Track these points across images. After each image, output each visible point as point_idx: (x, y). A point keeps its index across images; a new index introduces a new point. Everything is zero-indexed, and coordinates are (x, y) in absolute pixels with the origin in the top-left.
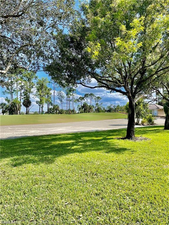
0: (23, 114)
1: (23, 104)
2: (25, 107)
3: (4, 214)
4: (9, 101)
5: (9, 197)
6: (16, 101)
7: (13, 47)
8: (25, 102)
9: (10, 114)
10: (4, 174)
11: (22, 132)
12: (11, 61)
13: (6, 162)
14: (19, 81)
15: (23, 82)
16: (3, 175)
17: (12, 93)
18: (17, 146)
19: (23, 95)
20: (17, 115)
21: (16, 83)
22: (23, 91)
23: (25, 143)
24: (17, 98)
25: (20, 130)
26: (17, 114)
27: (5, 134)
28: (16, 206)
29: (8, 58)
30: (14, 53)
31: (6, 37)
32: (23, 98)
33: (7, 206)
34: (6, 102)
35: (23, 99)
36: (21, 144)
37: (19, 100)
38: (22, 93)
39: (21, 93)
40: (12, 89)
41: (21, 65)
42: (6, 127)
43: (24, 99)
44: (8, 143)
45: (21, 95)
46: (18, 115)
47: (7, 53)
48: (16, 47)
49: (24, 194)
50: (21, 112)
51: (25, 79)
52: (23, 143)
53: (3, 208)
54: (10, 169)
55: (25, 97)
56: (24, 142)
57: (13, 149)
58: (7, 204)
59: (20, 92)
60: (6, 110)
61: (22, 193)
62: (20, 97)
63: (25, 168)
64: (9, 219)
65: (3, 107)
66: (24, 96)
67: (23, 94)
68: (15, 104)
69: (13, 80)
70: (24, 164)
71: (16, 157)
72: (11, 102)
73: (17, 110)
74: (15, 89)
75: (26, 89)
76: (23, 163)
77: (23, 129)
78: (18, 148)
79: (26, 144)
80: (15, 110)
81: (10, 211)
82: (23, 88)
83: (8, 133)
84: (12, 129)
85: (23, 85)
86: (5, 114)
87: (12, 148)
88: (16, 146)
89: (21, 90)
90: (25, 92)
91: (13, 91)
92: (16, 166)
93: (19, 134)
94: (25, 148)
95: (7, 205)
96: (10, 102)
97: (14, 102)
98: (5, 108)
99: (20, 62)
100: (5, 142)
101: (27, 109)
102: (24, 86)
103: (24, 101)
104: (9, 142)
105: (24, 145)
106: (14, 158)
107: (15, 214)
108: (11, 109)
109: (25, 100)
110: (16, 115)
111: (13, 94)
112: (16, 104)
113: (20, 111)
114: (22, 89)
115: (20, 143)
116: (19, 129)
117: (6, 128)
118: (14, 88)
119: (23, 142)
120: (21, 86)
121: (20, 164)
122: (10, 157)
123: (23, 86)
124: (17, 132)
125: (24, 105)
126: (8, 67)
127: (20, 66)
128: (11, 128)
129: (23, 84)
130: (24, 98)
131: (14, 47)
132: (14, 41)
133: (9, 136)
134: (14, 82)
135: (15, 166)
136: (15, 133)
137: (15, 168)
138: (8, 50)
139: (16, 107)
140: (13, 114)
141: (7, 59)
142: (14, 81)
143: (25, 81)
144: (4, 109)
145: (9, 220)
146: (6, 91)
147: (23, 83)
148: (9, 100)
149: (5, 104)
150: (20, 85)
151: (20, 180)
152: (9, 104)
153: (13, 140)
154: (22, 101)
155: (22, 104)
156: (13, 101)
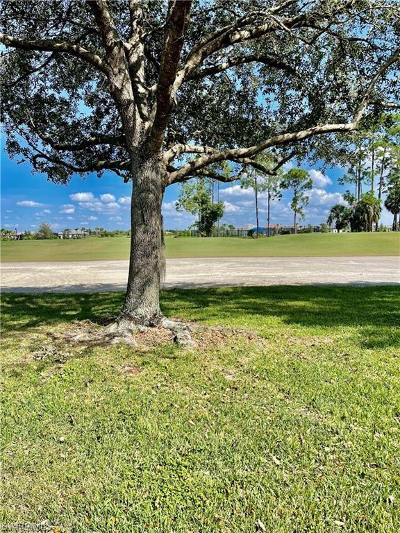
0: (385, 231)
1: (386, 205)
2: (390, 213)
3: (350, 443)
4: (351, 200)
5: (359, 409)
6: (369, 199)
7: (372, 61)
8: (392, 199)
9: (352, 231)
10: (346, 359)
11: (382, 272)
12: (367, 97)
13: (349, 335)
14: (380, 148)
15: (390, 149)
16: (344, 362)
17: (360, 179)
18: (372, 303)
19: (387, 183)
20: (370, 233)
21: (371, 153)
22: (386, 172)
23: (390, 300)
24: (372, 191)
25: (378, 267)
26: (369, 230)
27: (341, 274)
28: (377, 434)
29: (359, 92)
30: (375, 76)
31: (357, 39)
32: (386, 189)
33: (356, 428)
34: (346, 203)
35: (385, 192)
36: (380, 299)
37: (376, 195)
38: (385, 178)
39: (382, 178)
40: (359, 171)
41: (391, 100)
42: (344, 258)
43: (388, 193)
44: (351, 295)
45: (382, 184)
46: (373, 233)
47: (359, 78)
48: (380, 59)
49: (396, 414)
50: (379, 225)
51: (395, 142)
52: (387, 299)
53: (349, 431)
54: (358, 350)
55: (392, 186)
56: (389, 297)
57: (364, 309)
58: (356, 424)
59: (379, 176)
60: (346, 221)
61: (390, 411)
62: (379, 189)
63: (394, 356)
64: (361, 458)
65: (338, 215)
66: (390, 186)
67: (386, 181)
68: (365, 206)
69: (363, 149)
70: (392, 348)
71: (369, 327)
72: (357, 201)
73: (369, 222)
74: (368, 170)
75: (395, 166)
76: (390, 345)
77: (384, 267)
78: (374, 308)
79: (394, 302)
80: (365, 221)
81: (364, 441)
82: (388, 164)
83: (349, 274)
84: (359, 266)
85: (389, 156)
86: (341, 231)
87: (361, 306)
88: (370, 304)
89: (381, 170)
90: (394, 175)
91: (361, 176)
92: (373, 347)
93: (376, 278)
94: (392, 310)
95: (356, 426)
96: (354, 202)
97: (364, 201)
98: (342, 216)
99: (389, 95)
100: (343, 291)
101: (395, 219)
102: (391, 158)
103: (389, 197)
104: (354, 292)
105: (388, 302)
106: (365, 328)
107: (376, 452)
108: (356, 217)
109: (392, 194)
110: (367, 233)
111: (362, 181)
112: (368, 206)
113: (377, 224)
114: (385, 167)
115: (379, 297)
116: (375, 266)
117: (344, 261)
118: (365, 167)
119: (386, 297)
120: (383, 161)
121: (381, 345)
122: (357, 325)
123: (387, 160)
124: (372, 272)
125: (388, 208)
126: (360, 112)
127: (389, 104)
128: (355, 261)
129: (387, 155)
130: (390, 189)
131: (376, 60)
132: (377, 42)
133: (352, 280)
134: (365, 153)
135: (370, 346)
136: (364, 274)
137: (370, 351)
138: (362, 71)
139: (368, 213)
140: (360, 231)
141: (359, 94)
142: (365, 150)
143: (395, 144)
144: (341, 219)
145: (362, 460)
146: (345, 177)
147: (389, 151)
148: (353, 198)
149: (343, 207)
150: (382, 158)
151: (383, 380)
152: (352, 206)
153: (361, 289)
154: (384, 198)
155: (382, 205)
156: (360, 200)
